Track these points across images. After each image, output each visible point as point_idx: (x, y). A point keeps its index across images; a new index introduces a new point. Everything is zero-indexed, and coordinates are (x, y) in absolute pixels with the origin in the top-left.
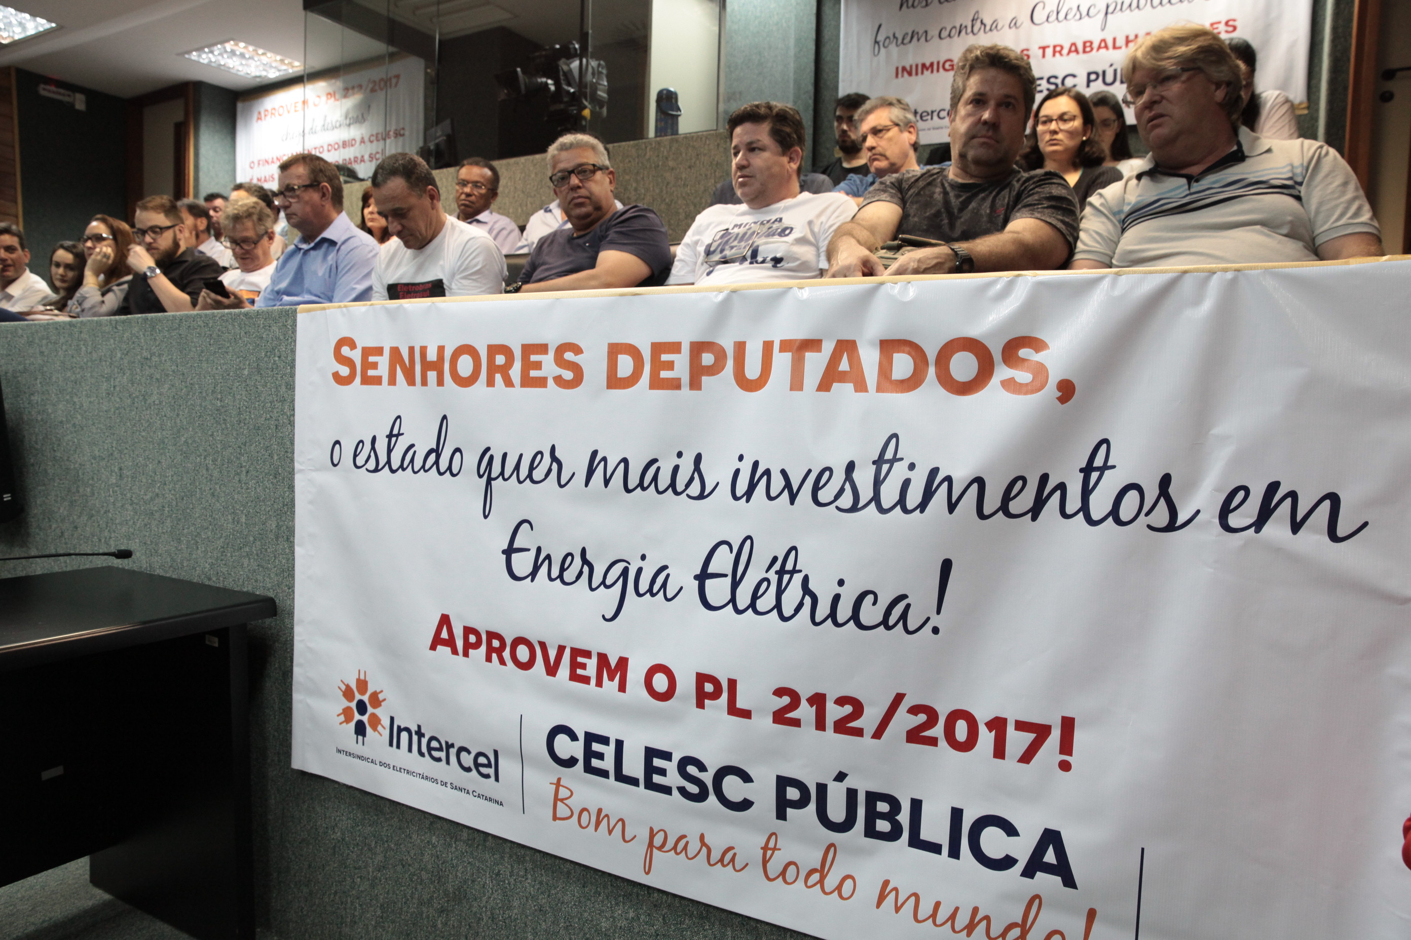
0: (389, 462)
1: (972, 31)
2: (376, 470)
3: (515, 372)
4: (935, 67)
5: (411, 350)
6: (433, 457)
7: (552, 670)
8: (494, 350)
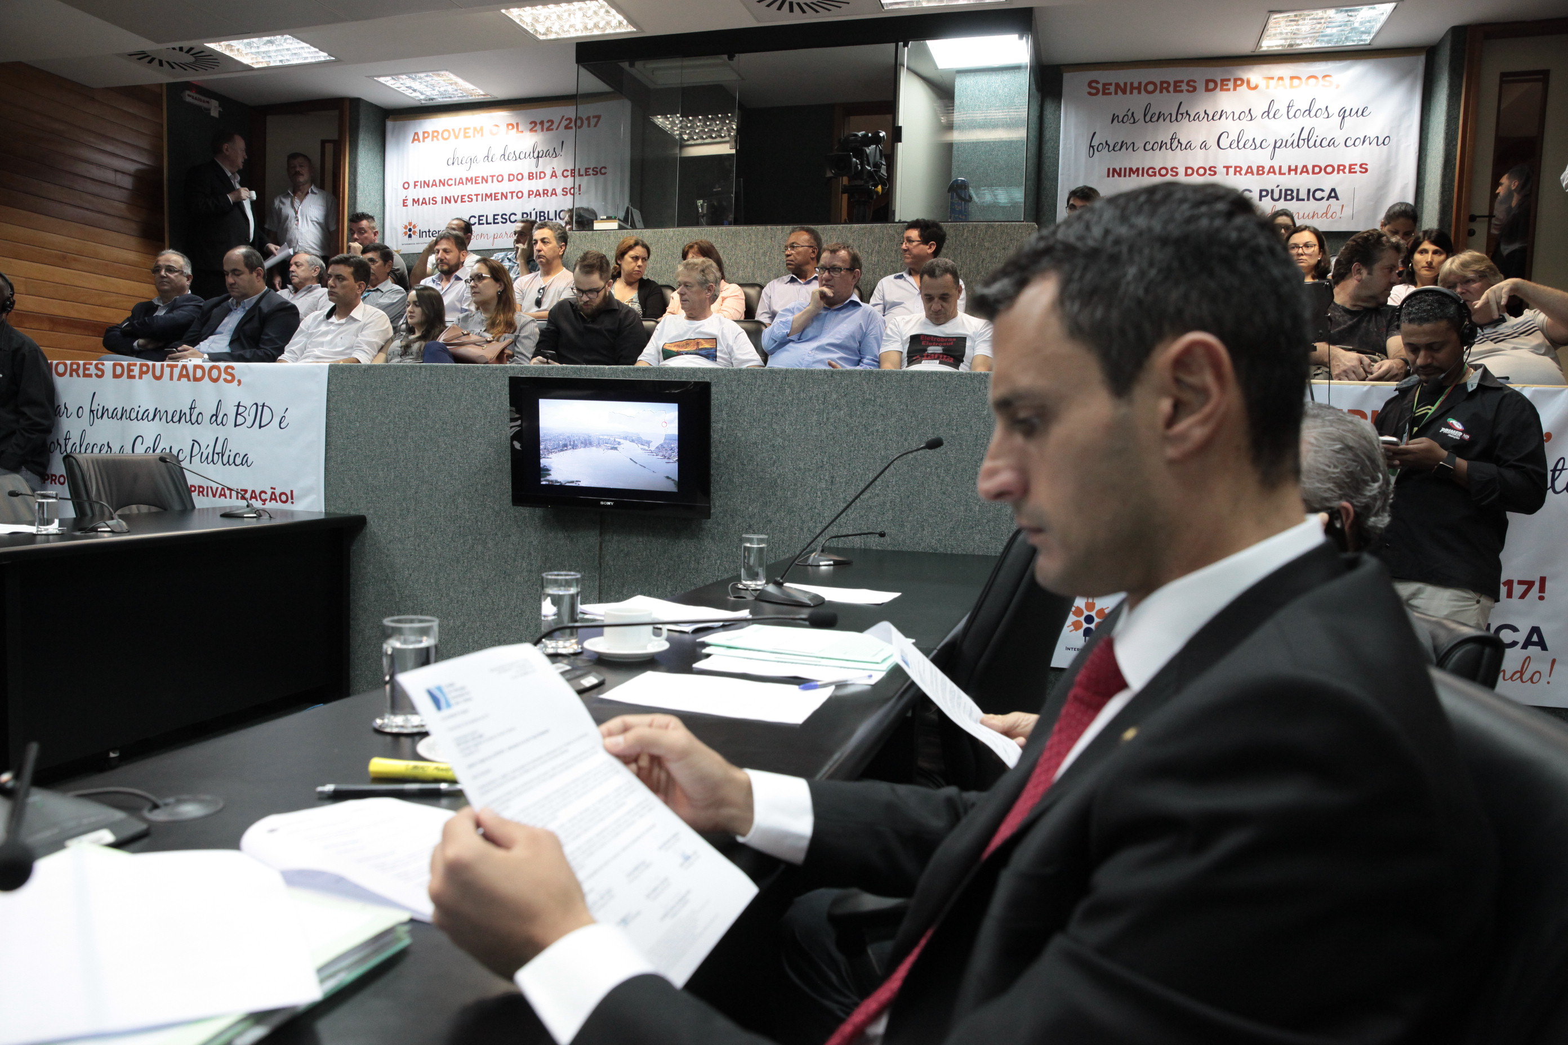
1: (1171, 147)
4: (1140, 172)
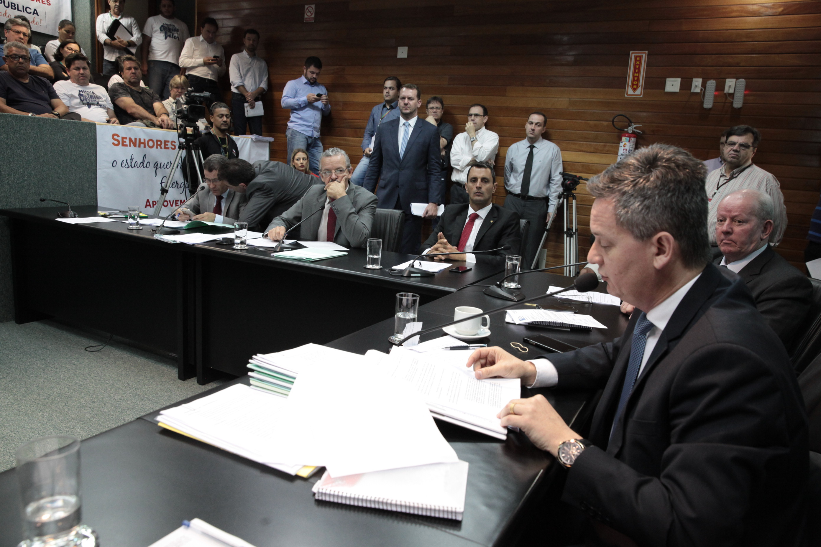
0: (131, 166)
2: (128, 167)
3: (163, 146)
5: (136, 139)
6: (142, 164)
7: (172, 206)
8: (157, 141)
